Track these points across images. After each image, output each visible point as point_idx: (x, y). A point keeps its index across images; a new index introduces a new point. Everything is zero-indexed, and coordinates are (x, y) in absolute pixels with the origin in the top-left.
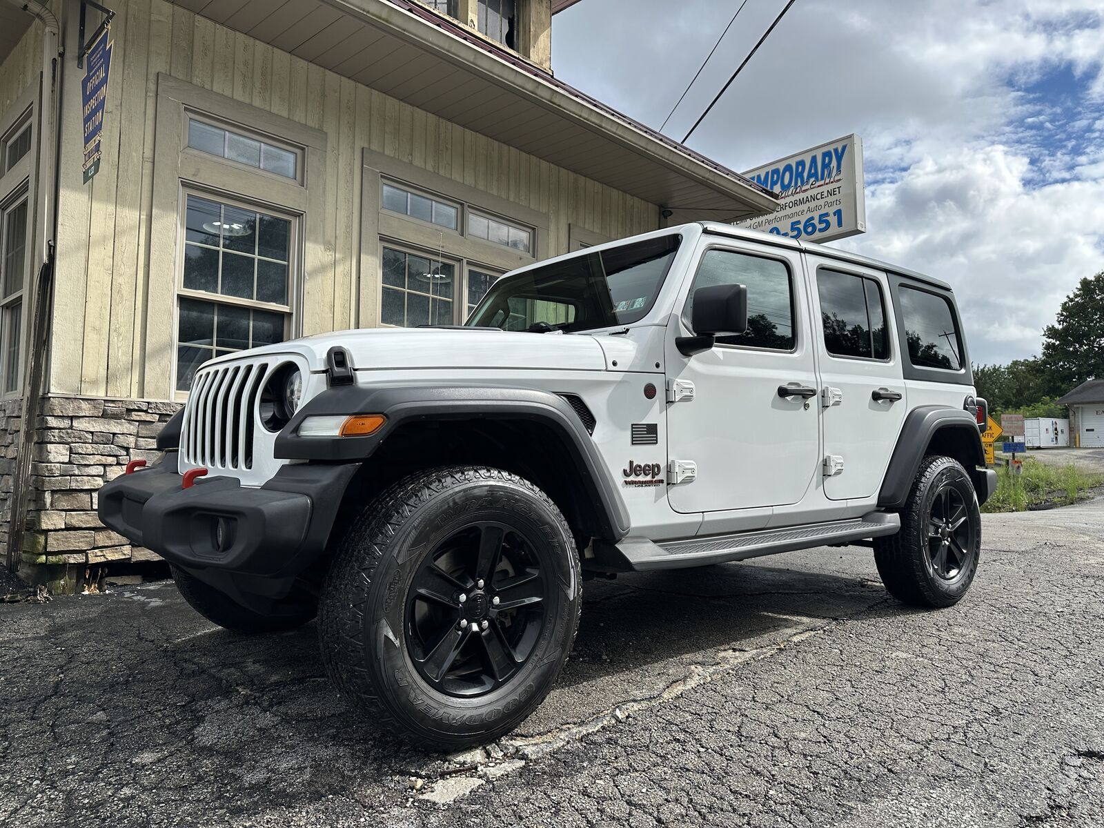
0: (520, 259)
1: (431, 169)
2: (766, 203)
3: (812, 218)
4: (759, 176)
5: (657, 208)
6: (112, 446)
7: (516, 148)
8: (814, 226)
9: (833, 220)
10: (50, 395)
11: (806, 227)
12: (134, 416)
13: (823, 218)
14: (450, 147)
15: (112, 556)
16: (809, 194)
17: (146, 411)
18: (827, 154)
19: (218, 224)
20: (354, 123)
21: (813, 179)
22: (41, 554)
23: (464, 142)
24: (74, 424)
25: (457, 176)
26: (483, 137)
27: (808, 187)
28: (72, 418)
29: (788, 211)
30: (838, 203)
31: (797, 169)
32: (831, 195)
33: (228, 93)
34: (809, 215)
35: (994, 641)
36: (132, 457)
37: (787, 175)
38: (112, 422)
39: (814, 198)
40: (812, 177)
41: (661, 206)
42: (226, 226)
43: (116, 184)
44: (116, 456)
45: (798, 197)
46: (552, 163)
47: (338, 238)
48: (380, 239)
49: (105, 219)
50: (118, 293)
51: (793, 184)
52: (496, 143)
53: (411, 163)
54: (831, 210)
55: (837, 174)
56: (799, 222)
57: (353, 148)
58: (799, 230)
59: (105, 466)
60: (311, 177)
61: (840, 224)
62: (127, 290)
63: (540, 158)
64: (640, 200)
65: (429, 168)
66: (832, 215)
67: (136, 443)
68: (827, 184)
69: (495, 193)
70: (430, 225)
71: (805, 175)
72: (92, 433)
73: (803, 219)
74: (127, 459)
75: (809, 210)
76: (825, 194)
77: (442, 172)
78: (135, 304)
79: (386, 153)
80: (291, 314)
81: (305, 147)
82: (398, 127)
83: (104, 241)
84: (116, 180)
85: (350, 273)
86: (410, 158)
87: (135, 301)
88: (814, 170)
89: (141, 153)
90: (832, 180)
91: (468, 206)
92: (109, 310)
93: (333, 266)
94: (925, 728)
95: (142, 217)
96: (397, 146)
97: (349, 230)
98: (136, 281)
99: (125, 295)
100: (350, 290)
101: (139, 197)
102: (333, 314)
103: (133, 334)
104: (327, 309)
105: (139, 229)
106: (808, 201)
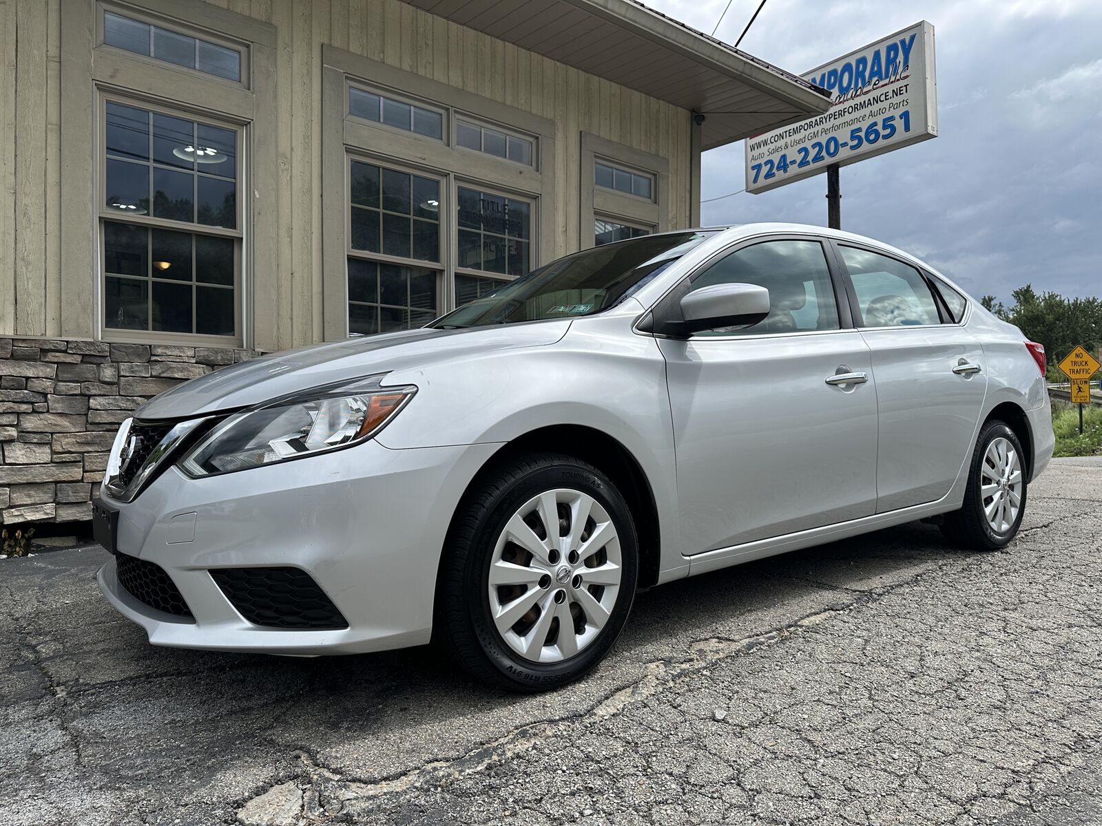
0: (521, 173)
1: (408, 69)
2: (814, 102)
3: (875, 124)
4: (814, 80)
5: (689, 113)
6: (26, 391)
7: (513, 43)
8: (877, 132)
9: (899, 124)
11: (867, 134)
12: (51, 357)
13: (888, 123)
14: (430, 42)
15: (31, 516)
16: (870, 96)
17: (65, 352)
18: (893, 48)
19: (190, 149)
20: (311, 15)
21: (876, 78)
23: (448, 37)
25: (439, 76)
26: (473, 31)
27: (870, 87)
29: (847, 117)
30: (905, 104)
31: (858, 67)
32: (897, 95)
34: (872, 120)
35: (1082, 627)
36: (50, 404)
37: (846, 76)
38: (24, 364)
39: (876, 100)
40: (874, 76)
41: (693, 111)
42: (200, 153)
43: (14, 88)
44: (32, 403)
45: (858, 100)
46: (558, 61)
47: (295, 149)
48: (346, 151)
49: (4, 129)
50: (24, 216)
51: (852, 86)
52: (488, 38)
53: (384, 63)
54: (897, 113)
55: (904, 70)
56: (859, 130)
57: (310, 45)
58: (859, 138)
59: (18, 414)
60: (258, 79)
61: (907, 128)
62: (35, 213)
63: (543, 55)
64: (667, 104)
65: (406, 67)
66: (897, 118)
67: (54, 389)
68: (892, 82)
69: (488, 95)
70: (407, 133)
71: (867, 74)
73: (864, 125)
74: (44, 406)
75: (871, 114)
76: (890, 94)
77: (421, 72)
78: (45, 229)
79: (351, 50)
80: (241, 239)
81: (250, 43)
82: (365, 20)
83: (4, 155)
84: (14, 82)
85: (310, 190)
86: (382, 55)
87: (46, 225)
88: (878, 68)
89: (44, 51)
90: (898, 77)
91: (455, 111)
92: (13, 236)
93: (289, 182)
94: (968, 773)
95: (49, 126)
96: (365, 41)
97: (307, 141)
98: (46, 202)
99: (32, 218)
100: (311, 210)
101: (44, 102)
102: (291, 238)
103: (45, 263)
104: (283, 232)
105: (46, 140)
106: (871, 104)
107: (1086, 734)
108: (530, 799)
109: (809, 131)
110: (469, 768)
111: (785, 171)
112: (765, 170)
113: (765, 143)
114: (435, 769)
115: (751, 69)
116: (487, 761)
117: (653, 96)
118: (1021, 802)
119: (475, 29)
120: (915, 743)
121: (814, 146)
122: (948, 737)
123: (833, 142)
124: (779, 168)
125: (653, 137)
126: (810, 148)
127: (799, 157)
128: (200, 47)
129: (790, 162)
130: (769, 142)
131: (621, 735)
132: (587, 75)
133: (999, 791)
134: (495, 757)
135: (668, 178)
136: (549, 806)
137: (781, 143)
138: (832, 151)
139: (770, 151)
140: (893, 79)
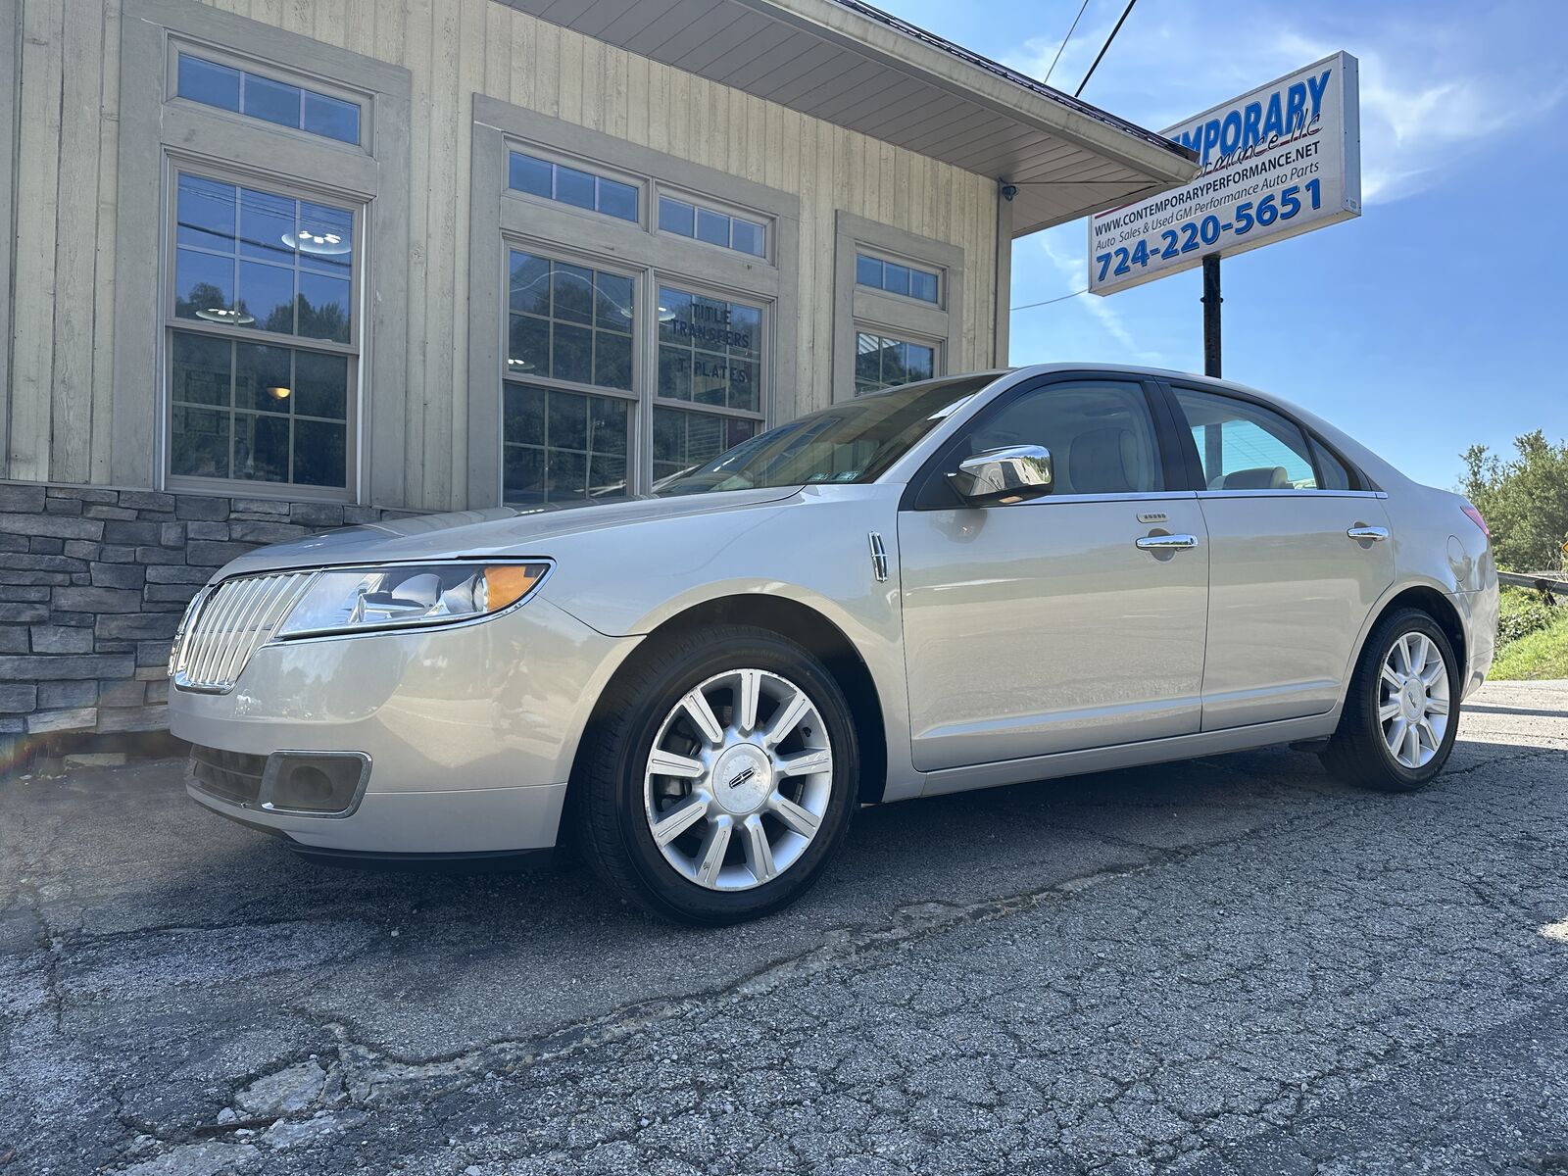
0: (749, 267)
1: (592, 126)
2: (1173, 167)
3: (1271, 198)
4: (1186, 135)
5: (994, 183)
6: (62, 557)
7: (741, 89)
8: (1273, 210)
9: (1305, 197)
11: (1260, 212)
12: (95, 512)
13: (1289, 196)
14: (623, 89)
15: (67, 723)
16: (1265, 158)
17: (116, 505)
18: (1298, 90)
19: (306, 235)
20: (458, 54)
21: (1274, 133)
23: (649, 82)
25: (636, 136)
26: (684, 72)
27: (1265, 146)
29: (1233, 188)
30: (1314, 169)
31: (1248, 117)
32: (1302, 157)
34: (1267, 192)
36: (93, 575)
37: (1232, 129)
38: (60, 520)
39: (1274, 164)
40: (1271, 130)
41: (1000, 180)
43: (57, 155)
44: (70, 573)
45: (1247, 164)
46: (805, 112)
47: (432, 236)
48: (504, 237)
49: (42, 209)
50: (66, 324)
51: (1240, 144)
52: (706, 82)
53: (558, 118)
54: (1301, 182)
55: (1313, 122)
56: (1249, 206)
57: (456, 95)
58: (1249, 217)
59: (51, 587)
60: (385, 142)
61: (1316, 204)
62: (80, 320)
63: (784, 105)
64: (963, 171)
65: (589, 124)
66: (1303, 188)
67: (100, 554)
68: (1296, 139)
69: (704, 162)
70: (590, 213)
71: (1261, 126)
72: (29, 537)
73: (1256, 200)
74: (85, 576)
75: (1266, 184)
76: (1293, 156)
77: (611, 130)
78: (93, 341)
79: (513, 102)
80: (357, 356)
81: (373, 93)
82: (533, 61)
83: (41, 244)
84: (57, 149)
85: (452, 292)
86: (555, 107)
87: (94, 337)
88: (1276, 119)
89: (98, 106)
91: (656, 182)
92: (51, 351)
93: (424, 280)
94: (1218, 1084)
95: (102, 206)
96: (532, 89)
97: (449, 224)
98: (95, 305)
99: (77, 328)
100: (454, 318)
101: (96, 174)
102: (425, 356)
103: (93, 387)
104: (415, 349)
105: (98, 224)
106: (1265, 169)
108: (617, 1092)
109: (1178, 207)
110: (548, 1052)
111: (1144, 264)
112: (1115, 262)
113: (1117, 224)
114: (503, 1050)
115: (1077, 121)
116: (575, 1044)
117: (943, 161)
118: (1278, 1122)
119: (687, 70)
120: (1160, 1044)
121: (1184, 229)
122: (1209, 1039)
123: (1211, 223)
124: (1135, 260)
125: (941, 218)
126: (1179, 233)
127: (1164, 245)
128: (306, 98)
129: (1151, 252)
130: (1122, 222)
131: (764, 1019)
132: (847, 132)
133: (1253, 1106)
134: (587, 1040)
135: (962, 274)
136: (639, 1102)
137: (1139, 224)
138: (1210, 235)
139: (1123, 235)
140: (1297, 134)
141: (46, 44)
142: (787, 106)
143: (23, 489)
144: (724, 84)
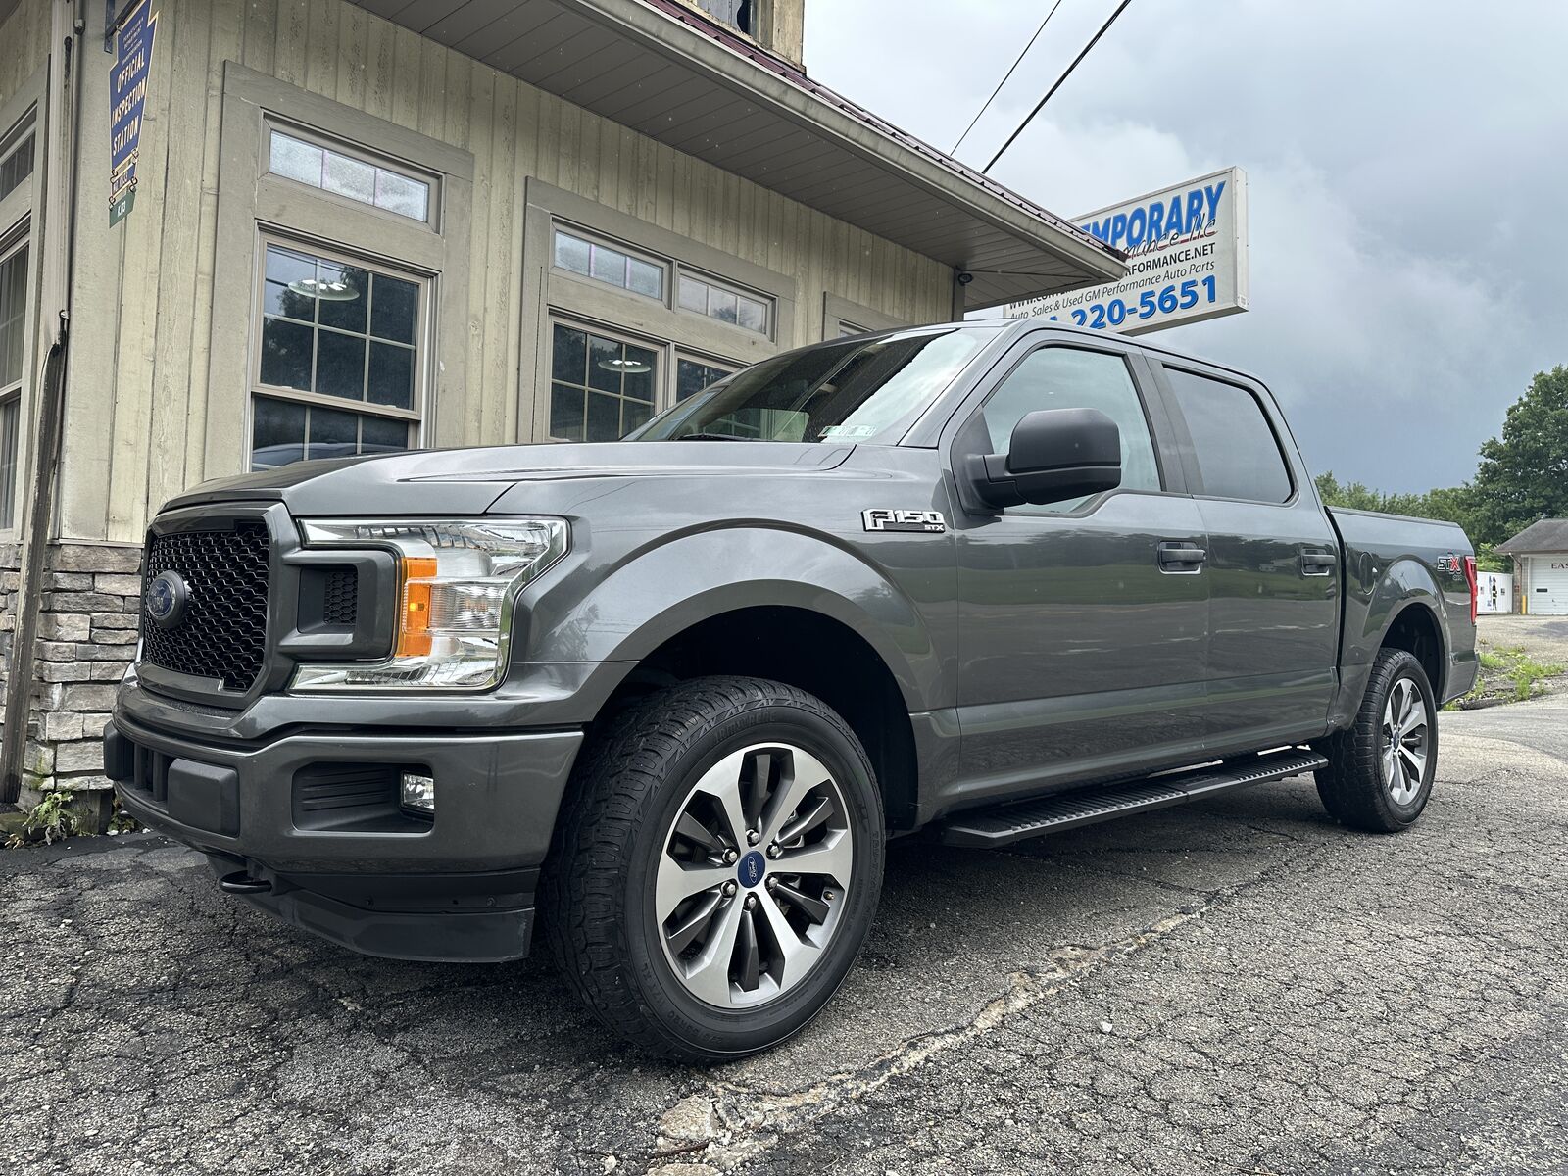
0: (753, 343)
1: (626, 211)
2: (1108, 266)
3: (1172, 288)
5: (951, 270)
7: (750, 179)
8: (1174, 299)
9: (1202, 291)
10: (61, 541)
11: (1162, 300)
13: (1188, 288)
14: (653, 176)
16: (1167, 252)
18: (1195, 196)
20: (514, 140)
21: (1174, 232)
22: (48, 776)
24: (96, 584)
25: (663, 221)
26: (703, 162)
27: (1167, 242)
28: (93, 575)
29: (1137, 277)
30: (1210, 266)
31: (1151, 215)
32: (1200, 255)
33: (328, 93)
34: (1168, 283)
37: (1137, 223)
39: (1175, 259)
40: (1173, 228)
41: (955, 268)
42: (322, 287)
43: (161, 227)
45: (1151, 257)
46: (801, 202)
47: (489, 310)
48: (549, 313)
49: (146, 278)
50: (164, 390)
51: (1145, 238)
52: (720, 172)
53: (597, 201)
54: (1200, 277)
55: (1209, 225)
56: (1152, 294)
57: (512, 178)
58: (1152, 304)
60: (450, 219)
61: (1212, 298)
62: (176, 387)
63: (785, 195)
64: (926, 259)
65: (623, 208)
66: (1200, 283)
68: (1194, 239)
69: (718, 246)
70: (622, 292)
71: (1163, 224)
72: (124, 597)
73: (1159, 289)
75: (1167, 276)
76: (1192, 253)
77: (641, 216)
78: (188, 407)
79: (560, 186)
80: (419, 422)
81: (442, 175)
82: (578, 147)
83: (143, 312)
84: (161, 220)
85: (505, 363)
86: (593, 191)
87: (188, 402)
88: (1177, 218)
89: (199, 180)
90: (1202, 233)
91: (681, 265)
92: (149, 416)
93: (481, 352)
94: (1366, 1083)
95: (199, 276)
96: (576, 175)
97: (503, 299)
98: (190, 372)
99: (173, 393)
100: (504, 388)
101: (195, 246)
102: (480, 422)
103: (185, 451)
104: (471, 416)
105: (195, 294)
106: (1167, 262)
107: (1470, 1045)
110: (873, 1081)
114: (841, 1081)
116: (887, 1074)
117: (912, 250)
118: (1420, 1108)
119: (706, 161)
120: (1308, 1055)
121: (1093, 309)
122: (1339, 1049)
123: (1117, 307)
125: (908, 301)
126: (1088, 312)
127: (1074, 322)
128: (380, 177)
131: (1012, 1048)
132: (835, 221)
133: (1399, 1098)
134: (894, 1070)
138: (1116, 317)
139: (1036, 310)
140: (1195, 234)
141: (154, 119)
142: (788, 197)
143: (120, 550)
144: (737, 174)
